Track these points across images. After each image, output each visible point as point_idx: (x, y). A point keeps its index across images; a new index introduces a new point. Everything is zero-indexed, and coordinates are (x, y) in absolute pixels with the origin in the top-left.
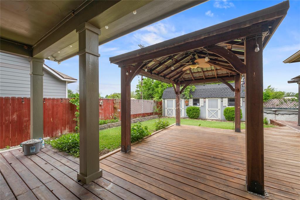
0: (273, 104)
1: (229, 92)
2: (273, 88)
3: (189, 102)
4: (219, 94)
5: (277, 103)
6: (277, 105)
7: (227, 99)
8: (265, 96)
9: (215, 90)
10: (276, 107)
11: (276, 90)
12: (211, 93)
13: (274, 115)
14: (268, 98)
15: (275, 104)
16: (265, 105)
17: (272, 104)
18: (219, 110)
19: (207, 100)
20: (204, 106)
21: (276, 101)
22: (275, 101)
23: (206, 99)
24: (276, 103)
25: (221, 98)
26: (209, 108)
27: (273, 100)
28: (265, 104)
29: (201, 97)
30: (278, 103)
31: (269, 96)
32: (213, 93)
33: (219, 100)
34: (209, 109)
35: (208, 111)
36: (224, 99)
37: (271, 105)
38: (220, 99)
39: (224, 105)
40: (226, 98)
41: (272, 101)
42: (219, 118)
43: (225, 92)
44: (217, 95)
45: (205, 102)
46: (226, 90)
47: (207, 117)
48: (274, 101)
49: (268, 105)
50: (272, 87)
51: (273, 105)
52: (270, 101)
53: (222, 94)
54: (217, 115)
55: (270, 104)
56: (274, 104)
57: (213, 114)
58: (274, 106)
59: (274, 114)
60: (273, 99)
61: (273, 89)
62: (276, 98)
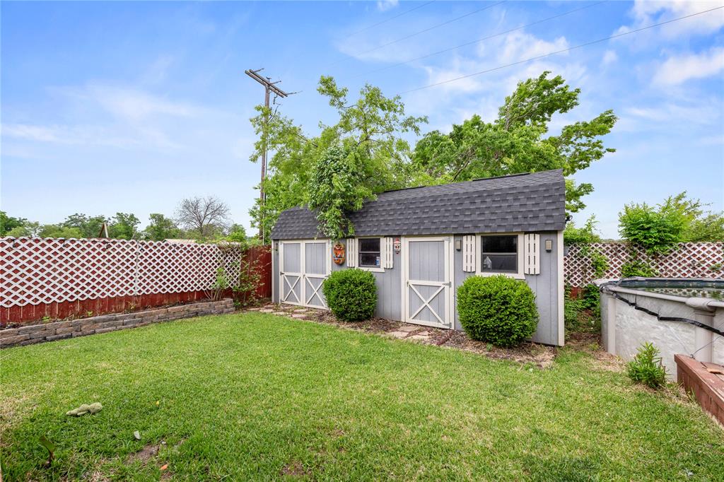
0: (694, 261)
1: (488, 208)
2: (694, 202)
3: (345, 253)
4: (451, 219)
5: (714, 259)
6: (713, 269)
7: (479, 239)
8: (659, 232)
9: (437, 203)
10: (708, 277)
11: (708, 209)
12: (420, 215)
13: (702, 331)
14: (673, 236)
15: (704, 265)
16: (662, 267)
17: (689, 262)
18: (447, 287)
19: (405, 242)
20: (394, 269)
21: (709, 252)
22: (703, 252)
23: (403, 239)
24: (709, 259)
25: (455, 235)
26: (410, 278)
27: (695, 245)
28: (662, 264)
29: (383, 230)
30: (719, 259)
31: (676, 231)
32: (431, 214)
33: (449, 244)
34: (412, 282)
35: (408, 289)
36: (467, 241)
37: (684, 268)
38: (452, 238)
39: (466, 266)
40: (474, 234)
41: (689, 252)
42: (447, 322)
43: (473, 212)
44: (442, 222)
45: (397, 252)
46: (478, 201)
47: (406, 317)
48: (699, 252)
49: (675, 268)
50: (690, 198)
51: (694, 268)
52: (680, 252)
53: (461, 218)
54: (441, 311)
55: (684, 265)
56: (699, 265)
57: (426, 303)
58: (698, 272)
59: (703, 326)
60: (695, 241)
61: (696, 205)
62: (707, 238)
